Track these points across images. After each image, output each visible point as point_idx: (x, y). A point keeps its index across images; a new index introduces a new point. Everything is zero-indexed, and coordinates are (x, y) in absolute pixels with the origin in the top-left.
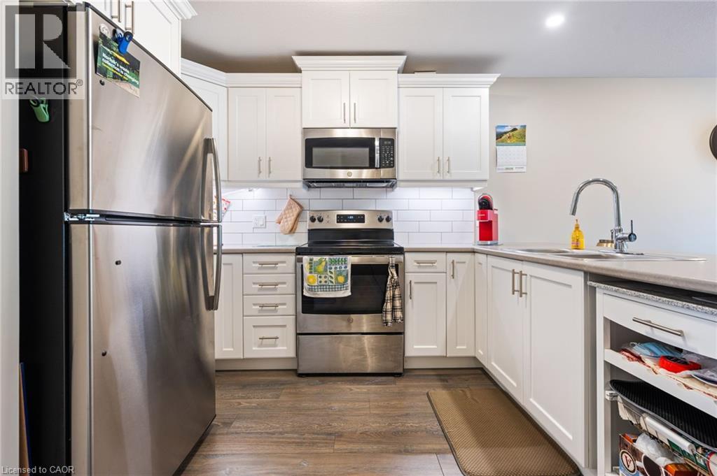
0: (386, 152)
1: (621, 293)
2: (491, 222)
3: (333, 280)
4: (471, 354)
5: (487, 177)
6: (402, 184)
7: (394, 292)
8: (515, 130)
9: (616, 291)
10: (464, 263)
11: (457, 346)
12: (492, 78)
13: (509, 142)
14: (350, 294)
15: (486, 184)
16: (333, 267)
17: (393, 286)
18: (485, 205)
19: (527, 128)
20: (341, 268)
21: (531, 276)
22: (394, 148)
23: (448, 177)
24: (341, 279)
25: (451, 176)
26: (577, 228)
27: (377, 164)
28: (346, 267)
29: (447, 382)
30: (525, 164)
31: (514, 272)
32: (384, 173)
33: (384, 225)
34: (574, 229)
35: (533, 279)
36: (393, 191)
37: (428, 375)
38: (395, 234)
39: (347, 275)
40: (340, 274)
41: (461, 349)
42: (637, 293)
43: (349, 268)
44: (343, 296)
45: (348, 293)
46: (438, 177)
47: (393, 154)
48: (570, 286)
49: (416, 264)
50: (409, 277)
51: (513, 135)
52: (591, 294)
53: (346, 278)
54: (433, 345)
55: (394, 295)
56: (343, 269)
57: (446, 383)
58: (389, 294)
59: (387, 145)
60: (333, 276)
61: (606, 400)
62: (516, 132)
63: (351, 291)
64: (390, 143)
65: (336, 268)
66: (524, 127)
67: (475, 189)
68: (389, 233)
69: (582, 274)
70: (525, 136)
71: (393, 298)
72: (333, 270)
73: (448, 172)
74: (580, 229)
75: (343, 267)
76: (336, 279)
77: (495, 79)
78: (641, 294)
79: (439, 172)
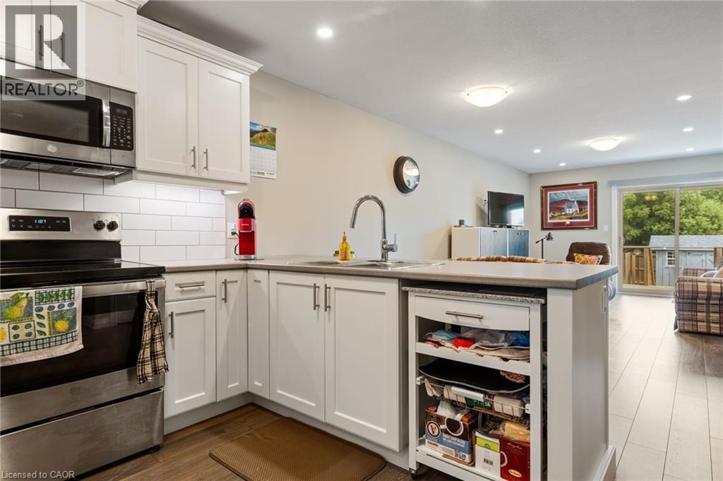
0: (118, 125)
1: (434, 293)
2: (253, 232)
3: (46, 330)
4: (244, 390)
5: (247, 180)
6: (140, 176)
7: (153, 332)
8: (265, 131)
9: (429, 293)
10: (236, 282)
11: (228, 385)
12: (255, 67)
13: (260, 143)
14: (82, 347)
15: (246, 189)
16: (45, 307)
17: (151, 323)
18: (246, 213)
19: (277, 131)
20: (61, 306)
21: (335, 288)
22: (132, 121)
23: (204, 174)
24: (62, 326)
25: (208, 174)
26: (344, 240)
27: (107, 140)
28: (72, 304)
29: (224, 432)
30: (276, 170)
31: (315, 287)
32: (118, 157)
33: (106, 235)
34: (342, 241)
35: (337, 291)
36: (114, 184)
37: (195, 434)
38: (123, 249)
39: (75, 317)
40: (61, 316)
41: (234, 387)
42: (448, 292)
43: (78, 304)
44: (66, 353)
45: (78, 346)
46: (192, 173)
47: (132, 130)
48: (384, 293)
49: (178, 289)
50: (170, 307)
51: (264, 137)
52: (404, 297)
53: (72, 323)
54: (200, 393)
55: (153, 335)
56: (66, 308)
57: (224, 434)
58: (147, 335)
59: (120, 115)
60: (45, 322)
61: (417, 385)
62: (267, 133)
63: (83, 343)
64: (125, 112)
65: (51, 308)
66: (274, 130)
67: (228, 192)
68: (115, 247)
69: (397, 280)
70: (275, 140)
71: (153, 339)
72: (45, 313)
73: (206, 168)
74: (347, 241)
75: (66, 304)
76: (52, 326)
77: (257, 69)
78: (451, 292)
79: (194, 166)
